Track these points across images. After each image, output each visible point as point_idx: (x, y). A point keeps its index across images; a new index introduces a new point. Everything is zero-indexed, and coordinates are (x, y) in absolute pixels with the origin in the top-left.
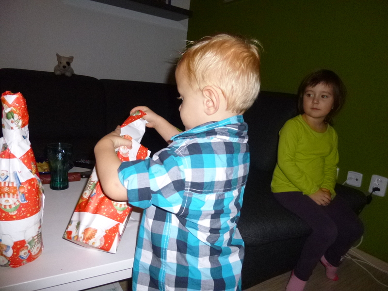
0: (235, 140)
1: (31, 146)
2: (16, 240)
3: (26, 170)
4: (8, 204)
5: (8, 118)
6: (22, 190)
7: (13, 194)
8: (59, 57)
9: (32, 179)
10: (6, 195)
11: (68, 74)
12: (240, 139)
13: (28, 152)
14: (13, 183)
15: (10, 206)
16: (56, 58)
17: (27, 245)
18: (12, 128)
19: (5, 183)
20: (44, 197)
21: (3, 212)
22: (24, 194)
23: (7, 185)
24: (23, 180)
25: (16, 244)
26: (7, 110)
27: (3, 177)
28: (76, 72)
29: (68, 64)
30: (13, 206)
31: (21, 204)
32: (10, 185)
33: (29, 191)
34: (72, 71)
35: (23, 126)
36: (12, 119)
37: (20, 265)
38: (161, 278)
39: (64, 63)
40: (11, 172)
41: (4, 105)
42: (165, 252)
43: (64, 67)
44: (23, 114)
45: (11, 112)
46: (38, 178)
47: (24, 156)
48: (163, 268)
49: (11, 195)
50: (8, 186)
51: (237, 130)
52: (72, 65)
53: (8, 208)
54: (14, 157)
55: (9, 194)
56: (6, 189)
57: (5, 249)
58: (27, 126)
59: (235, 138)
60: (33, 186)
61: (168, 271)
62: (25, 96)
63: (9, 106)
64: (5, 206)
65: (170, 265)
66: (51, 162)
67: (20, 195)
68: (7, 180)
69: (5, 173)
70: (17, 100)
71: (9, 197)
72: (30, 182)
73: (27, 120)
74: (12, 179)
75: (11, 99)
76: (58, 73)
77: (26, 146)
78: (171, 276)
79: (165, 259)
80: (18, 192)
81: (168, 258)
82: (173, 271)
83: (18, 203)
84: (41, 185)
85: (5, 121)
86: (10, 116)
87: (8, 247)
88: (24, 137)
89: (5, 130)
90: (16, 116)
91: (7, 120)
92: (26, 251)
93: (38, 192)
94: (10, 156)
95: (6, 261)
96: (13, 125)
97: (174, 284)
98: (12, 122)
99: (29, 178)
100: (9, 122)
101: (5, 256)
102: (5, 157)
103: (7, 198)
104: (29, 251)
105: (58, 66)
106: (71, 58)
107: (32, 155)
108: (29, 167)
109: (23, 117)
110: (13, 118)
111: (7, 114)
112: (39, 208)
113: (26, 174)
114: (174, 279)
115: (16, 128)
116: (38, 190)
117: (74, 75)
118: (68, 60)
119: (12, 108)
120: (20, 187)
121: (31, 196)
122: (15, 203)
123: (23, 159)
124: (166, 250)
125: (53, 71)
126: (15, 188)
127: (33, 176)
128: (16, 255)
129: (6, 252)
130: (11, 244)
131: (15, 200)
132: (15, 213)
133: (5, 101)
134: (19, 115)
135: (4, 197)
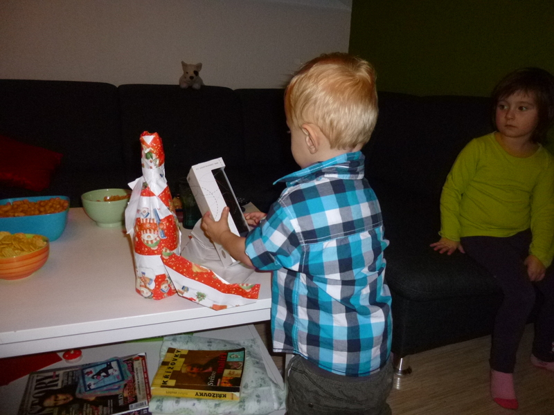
0: (346, 177)
1: (168, 183)
2: (157, 274)
3: (165, 207)
4: (150, 239)
5: (147, 158)
6: (162, 227)
7: (154, 231)
8: (184, 65)
9: (170, 217)
10: (148, 231)
11: (196, 86)
12: (352, 175)
13: (165, 190)
14: (153, 219)
15: (152, 241)
16: (180, 66)
17: (167, 279)
18: (151, 168)
19: (146, 219)
20: (180, 234)
21: (146, 247)
22: (163, 230)
23: (148, 221)
24: (162, 217)
25: (157, 277)
26: (146, 151)
27: (145, 214)
28: (206, 83)
29: (196, 73)
30: (155, 242)
31: (161, 240)
32: (152, 222)
33: (168, 228)
34: (201, 81)
35: (160, 165)
36: (151, 159)
37: (162, 298)
38: (294, 335)
39: (191, 73)
40: (152, 210)
41: (144, 146)
42: (297, 308)
43: (192, 78)
44: (160, 153)
45: (150, 152)
46: (175, 215)
47: (162, 193)
48: (295, 325)
49: (152, 231)
50: (150, 223)
51: (348, 167)
52: (201, 74)
53: (150, 243)
54: (153, 195)
55: (150, 230)
56: (148, 226)
57: (148, 281)
58: (163, 165)
59: (345, 175)
60: (170, 222)
61: (300, 328)
62: (160, 135)
63: (148, 147)
64: (147, 241)
65: (301, 321)
66: (184, 198)
67: (160, 231)
68: (149, 217)
69: (146, 210)
70: (154, 140)
71: (150, 233)
72: (168, 218)
73: (163, 158)
74: (152, 216)
75: (149, 139)
76: (184, 86)
77: (164, 184)
78: (303, 333)
79: (297, 315)
80: (158, 228)
81: (299, 314)
82: (305, 328)
83: (158, 239)
84: (177, 222)
85: (144, 161)
86: (149, 156)
87: (151, 280)
88: (161, 175)
89: (145, 170)
90: (154, 155)
91: (146, 160)
92: (166, 285)
93: (175, 229)
94: (150, 194)
95: (149, 294)
96: (152, 165)
97: (306, 342)
98: (151, 162)
99: (167, 215)
100: (148, 161)
101: (149, 289)
102: (146, 195)
103: (148, 234)
104: (169, 286)
105: (184, 77)
106: (199, 66)
107: (169, 193)
108: (167, 205)
109: (160, 157)
110: (152, 157)
111: (146, 154)
112: (177, 244)
113: (164, 211)
114: (305, 336)
115: (154, 167)
116: (175, 226)
117: (203, 87)
118: (195, 69)
119: (151, 148)
120: (159, 223)
121: (170, 232)
122: (156, 239)
123: (161, 197)
124: (297, 306)
125: (178, 84)
126: (156, 224)
127: (170, 213)
128: (158, 288)
129: (149, 284)
130: (154, 278)
131: (156, 236)
132: (156, 248)
133: (144, 142)
134: (156, 154)
135: (146, 232)
